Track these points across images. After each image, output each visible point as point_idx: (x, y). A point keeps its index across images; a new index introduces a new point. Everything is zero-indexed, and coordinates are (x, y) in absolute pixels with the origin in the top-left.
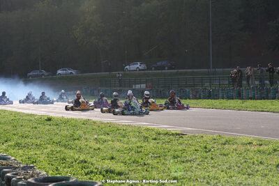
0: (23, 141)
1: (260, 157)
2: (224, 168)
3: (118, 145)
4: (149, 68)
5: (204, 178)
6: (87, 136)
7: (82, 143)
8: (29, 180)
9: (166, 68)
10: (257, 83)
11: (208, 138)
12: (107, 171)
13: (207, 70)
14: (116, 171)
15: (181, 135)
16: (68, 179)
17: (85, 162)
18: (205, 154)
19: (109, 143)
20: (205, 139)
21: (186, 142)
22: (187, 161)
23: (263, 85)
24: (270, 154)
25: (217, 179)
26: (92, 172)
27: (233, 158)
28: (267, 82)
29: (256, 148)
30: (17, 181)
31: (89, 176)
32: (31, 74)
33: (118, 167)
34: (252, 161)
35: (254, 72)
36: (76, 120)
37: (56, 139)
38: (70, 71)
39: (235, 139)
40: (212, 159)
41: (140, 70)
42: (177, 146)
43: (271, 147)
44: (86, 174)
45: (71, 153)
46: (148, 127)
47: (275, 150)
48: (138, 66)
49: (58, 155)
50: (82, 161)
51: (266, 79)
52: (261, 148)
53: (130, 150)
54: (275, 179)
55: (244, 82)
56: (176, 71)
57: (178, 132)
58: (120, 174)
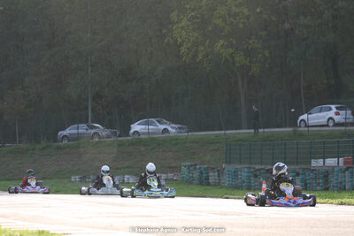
38: (162, 127)
41: (336, 125)
48: (331, 114)
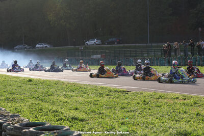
0: (11, 96)
1: (185, 108)
2: (158, 116)
3: (80, 99)
4: (103, 43)
5: (144, 124)
6: (58, 93)
7: (54, 98)
8: (16, 125)
9: (116, 43)
10: (182, 54)
11: (146, 94)
12: (72, 119)
13: (145, 44)
14: (80, 118)
15: (127, 92)
16: (44, 124)
17: (57, 112)
18: (144, 106)
19: (74, 98)
20: (144, 94)
21: (130, 97)
22: (131, 111)
23: (186, 55)
24: (191, 106)
25: (153, 124)
26: (62, 119)
27: (165, 109)
28: (190, 53)
29: (182, 102)
30: (6, 126)
31: (59, 122)
32: (17, 47)
33: (81, 115)
34: (178, 111)
35: (180, 46)
36: (50, 81)
37: (36, 95)
38: (45, 45)
39: (166, 95)
40: (149, 109)
41: (96, 45)
42: (123, 100)
43: (192, 101)
44: (58, 121)
45: (46, 105)
46: (103, 86)
47: (195, 103)
48: (95, 41)
49: (37, 106)
50: (54, 111)
51: (189, 51)
52: (185, 102)
53: (90, 103)
54: (195, 124)
55: (173, 54)
56: (123, 45)
57: (124, 90)
58: (82, 120)
